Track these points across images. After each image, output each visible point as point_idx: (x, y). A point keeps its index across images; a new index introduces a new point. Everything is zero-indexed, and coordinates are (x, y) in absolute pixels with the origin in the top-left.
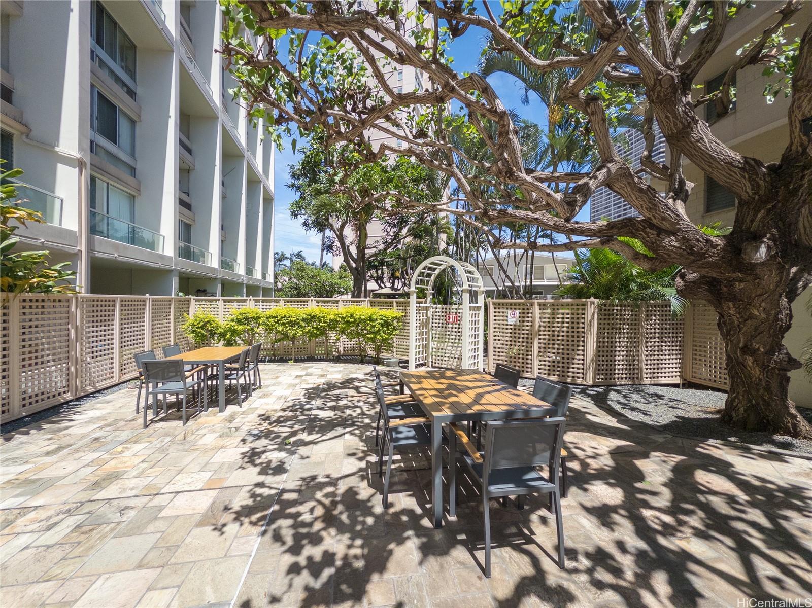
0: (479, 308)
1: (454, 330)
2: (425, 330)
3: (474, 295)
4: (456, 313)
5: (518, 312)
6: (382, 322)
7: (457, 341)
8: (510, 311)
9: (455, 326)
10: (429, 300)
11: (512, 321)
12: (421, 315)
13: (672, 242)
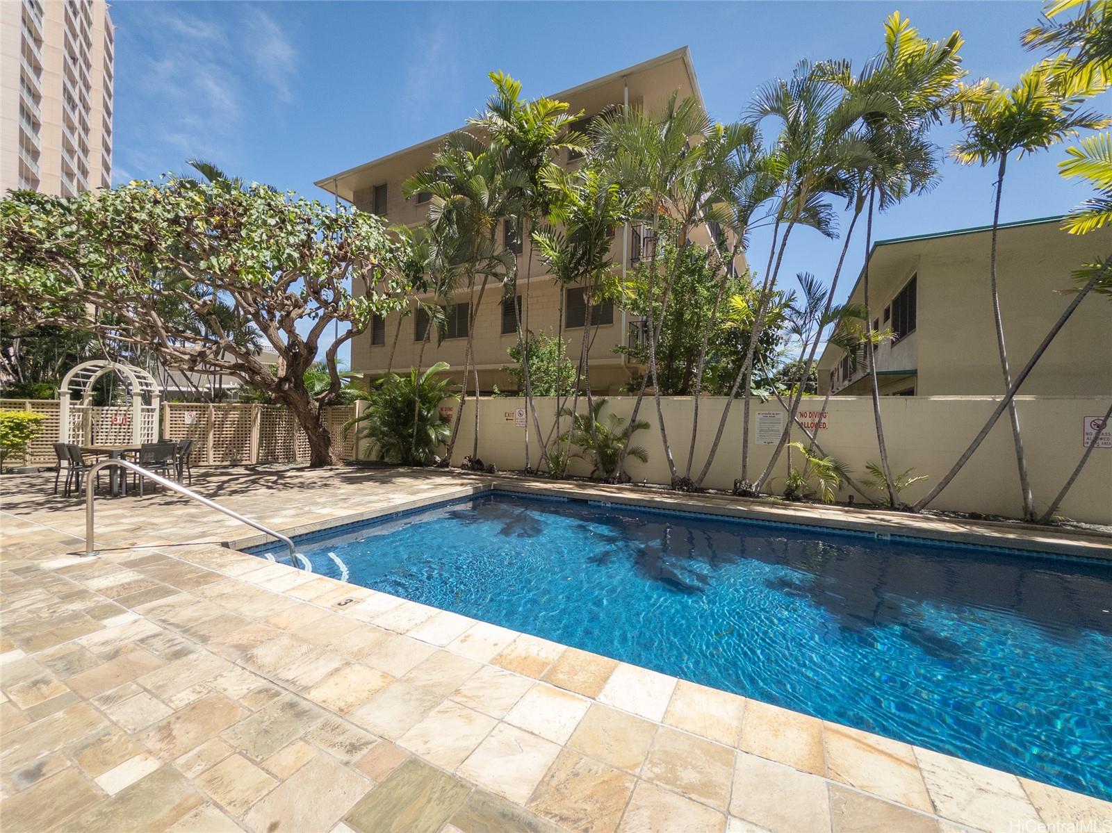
0: (153, 410)
1: (122, 430)
2: (81, 432)
3: (147, 398)
4: (125, 415)
5: (194, 413)
6: (12, 424)
7: (126, 441)
8: (186, 413)
9: (123, 427)
10: (86, 401)
11: (188, 420)
12: (76, 417)
13: (258, 378)
